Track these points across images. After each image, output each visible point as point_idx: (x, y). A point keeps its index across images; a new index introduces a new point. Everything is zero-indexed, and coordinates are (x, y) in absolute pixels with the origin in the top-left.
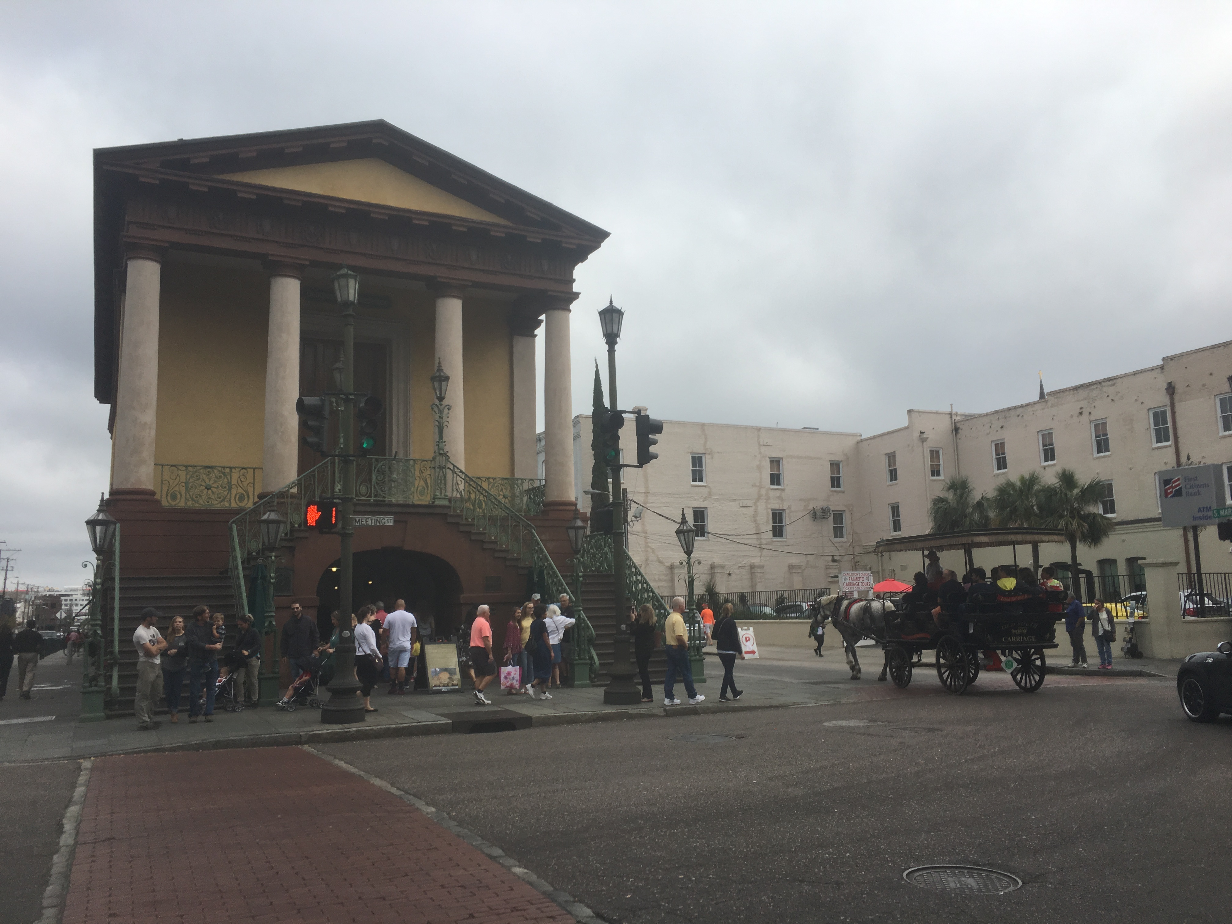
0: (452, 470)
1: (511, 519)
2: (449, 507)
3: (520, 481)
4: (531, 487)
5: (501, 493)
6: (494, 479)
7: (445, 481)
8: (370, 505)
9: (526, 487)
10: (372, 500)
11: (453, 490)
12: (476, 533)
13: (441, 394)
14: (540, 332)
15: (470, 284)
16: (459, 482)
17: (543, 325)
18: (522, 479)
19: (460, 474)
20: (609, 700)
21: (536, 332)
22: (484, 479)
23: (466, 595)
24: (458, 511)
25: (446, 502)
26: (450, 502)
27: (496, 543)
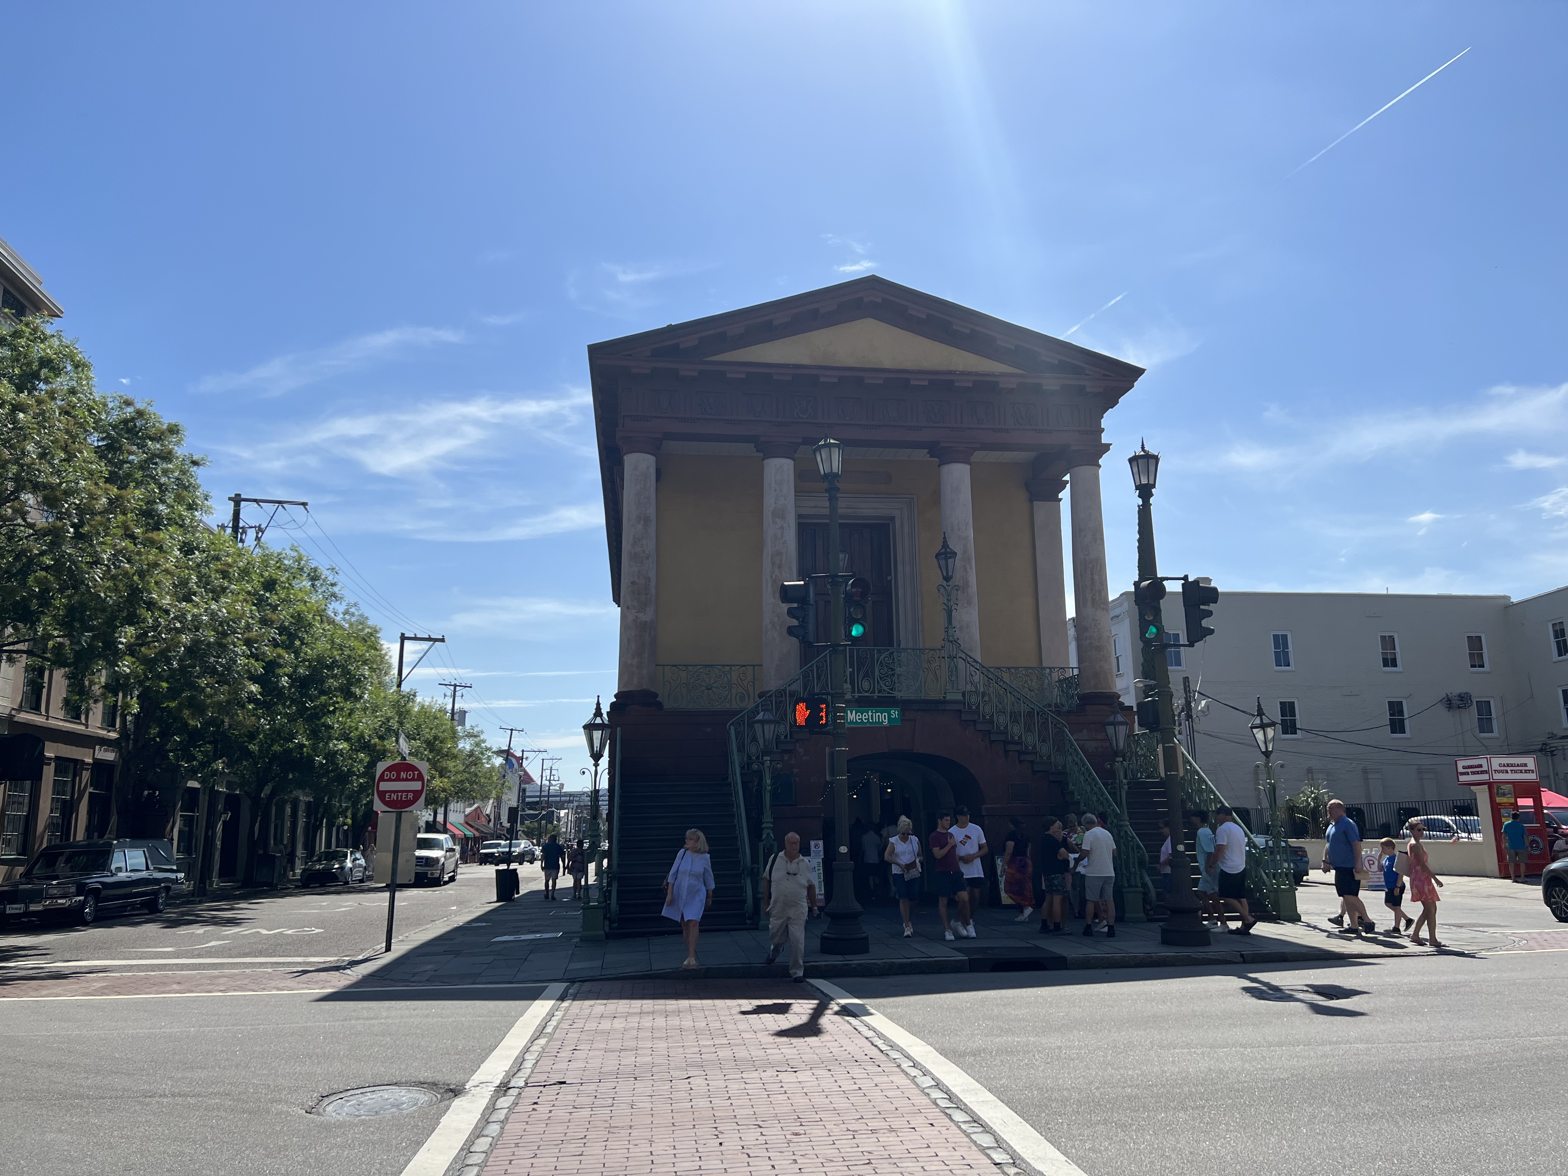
0: (964, 660)
1: (1038, 716)
2: (963, 703)
3: (1048, 671)
4: (1062, 677)
5: (1026, 685)
6: (1016, 668)
7: (957, 673)
9: (1055, 676)
10: (873, 696)
11: (966, 684)
12: (996, 733)
13: (947, 573)
14: (1065, 495)
16: (974, 674)
17: (1068, 486)
18: (1050, 668)
19: (973, 664)
20: (1166, 941)
21: (1060, 495)
22: (1004, 670)
23: (988, 806)
24: (974, 707)
25: (959, 697)
26: (964, 695)
27: (1021, 743)
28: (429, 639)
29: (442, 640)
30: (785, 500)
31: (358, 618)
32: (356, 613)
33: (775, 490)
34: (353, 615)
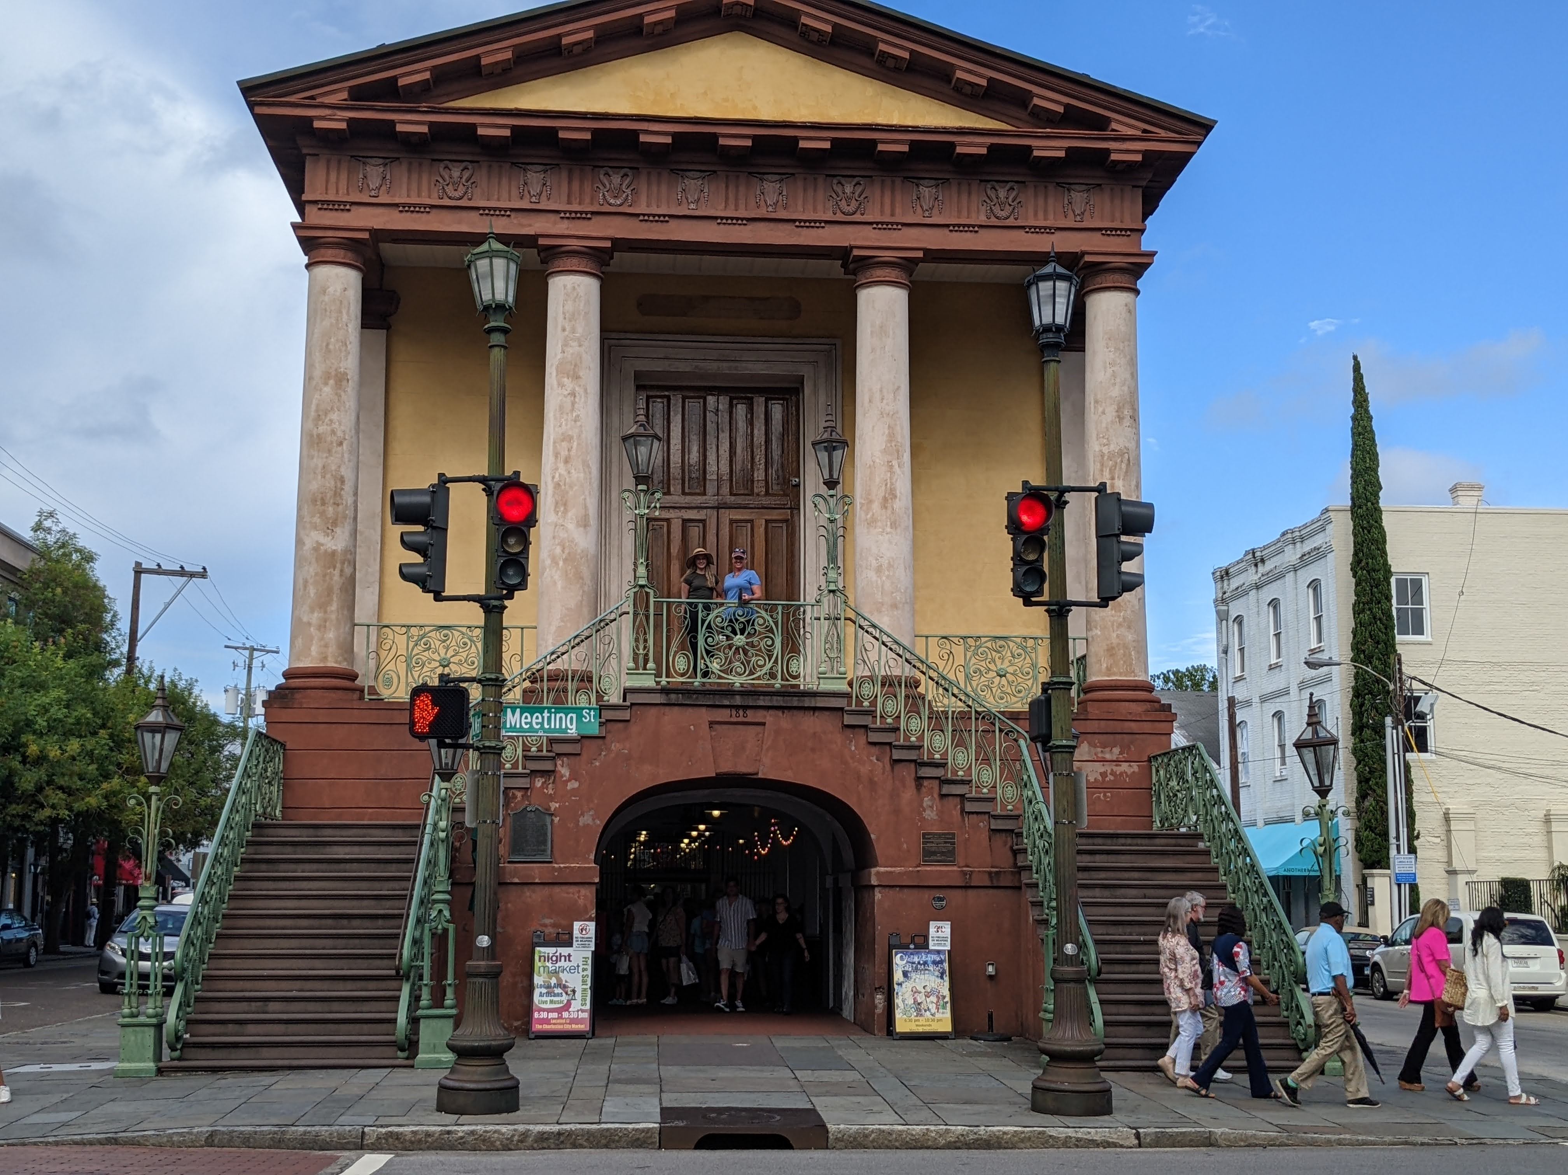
0: (854, 623)
1: (977, 719)
2: (848, 696)
8: (696, 692)
10: (696, 684)
11: (856, 663)
12: (903, 747)
13: (831, 475)
15: (920, 254)
16: (869, 647)
19: (871, 630)
22: (956, 640)
23: (882, 869)
24: (866, 704)
25: (843, 687)
26: (850, 684)
27: (944, 765)
28: (182, 572)
29: (203, 574)
30: (580, 346)
31: (58, 536)
32: (54, 528)
33: (564, 330)
34: (48, 530)
